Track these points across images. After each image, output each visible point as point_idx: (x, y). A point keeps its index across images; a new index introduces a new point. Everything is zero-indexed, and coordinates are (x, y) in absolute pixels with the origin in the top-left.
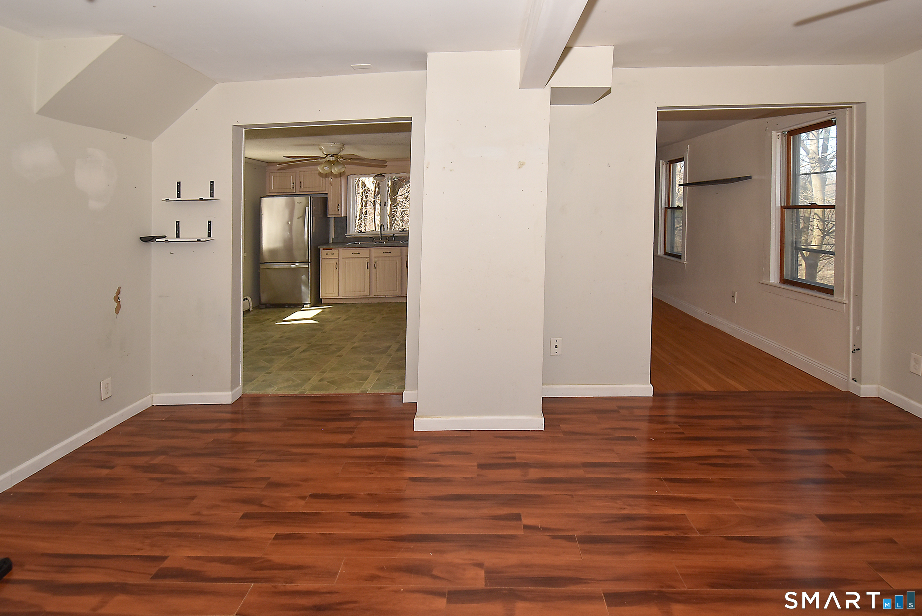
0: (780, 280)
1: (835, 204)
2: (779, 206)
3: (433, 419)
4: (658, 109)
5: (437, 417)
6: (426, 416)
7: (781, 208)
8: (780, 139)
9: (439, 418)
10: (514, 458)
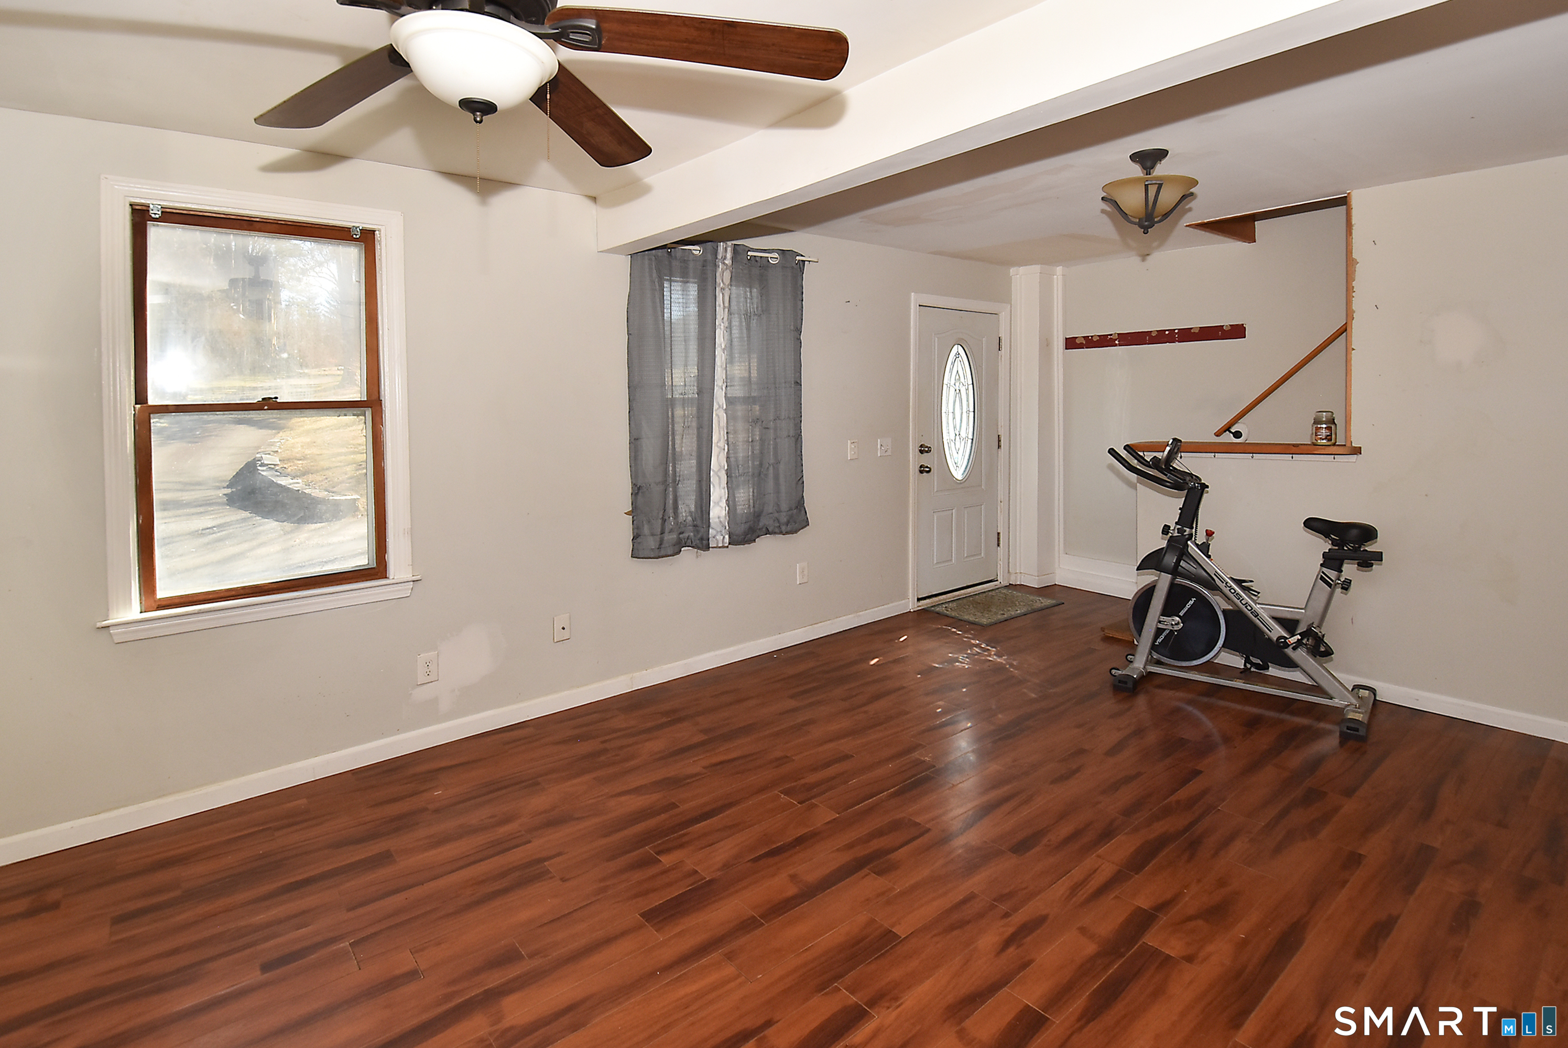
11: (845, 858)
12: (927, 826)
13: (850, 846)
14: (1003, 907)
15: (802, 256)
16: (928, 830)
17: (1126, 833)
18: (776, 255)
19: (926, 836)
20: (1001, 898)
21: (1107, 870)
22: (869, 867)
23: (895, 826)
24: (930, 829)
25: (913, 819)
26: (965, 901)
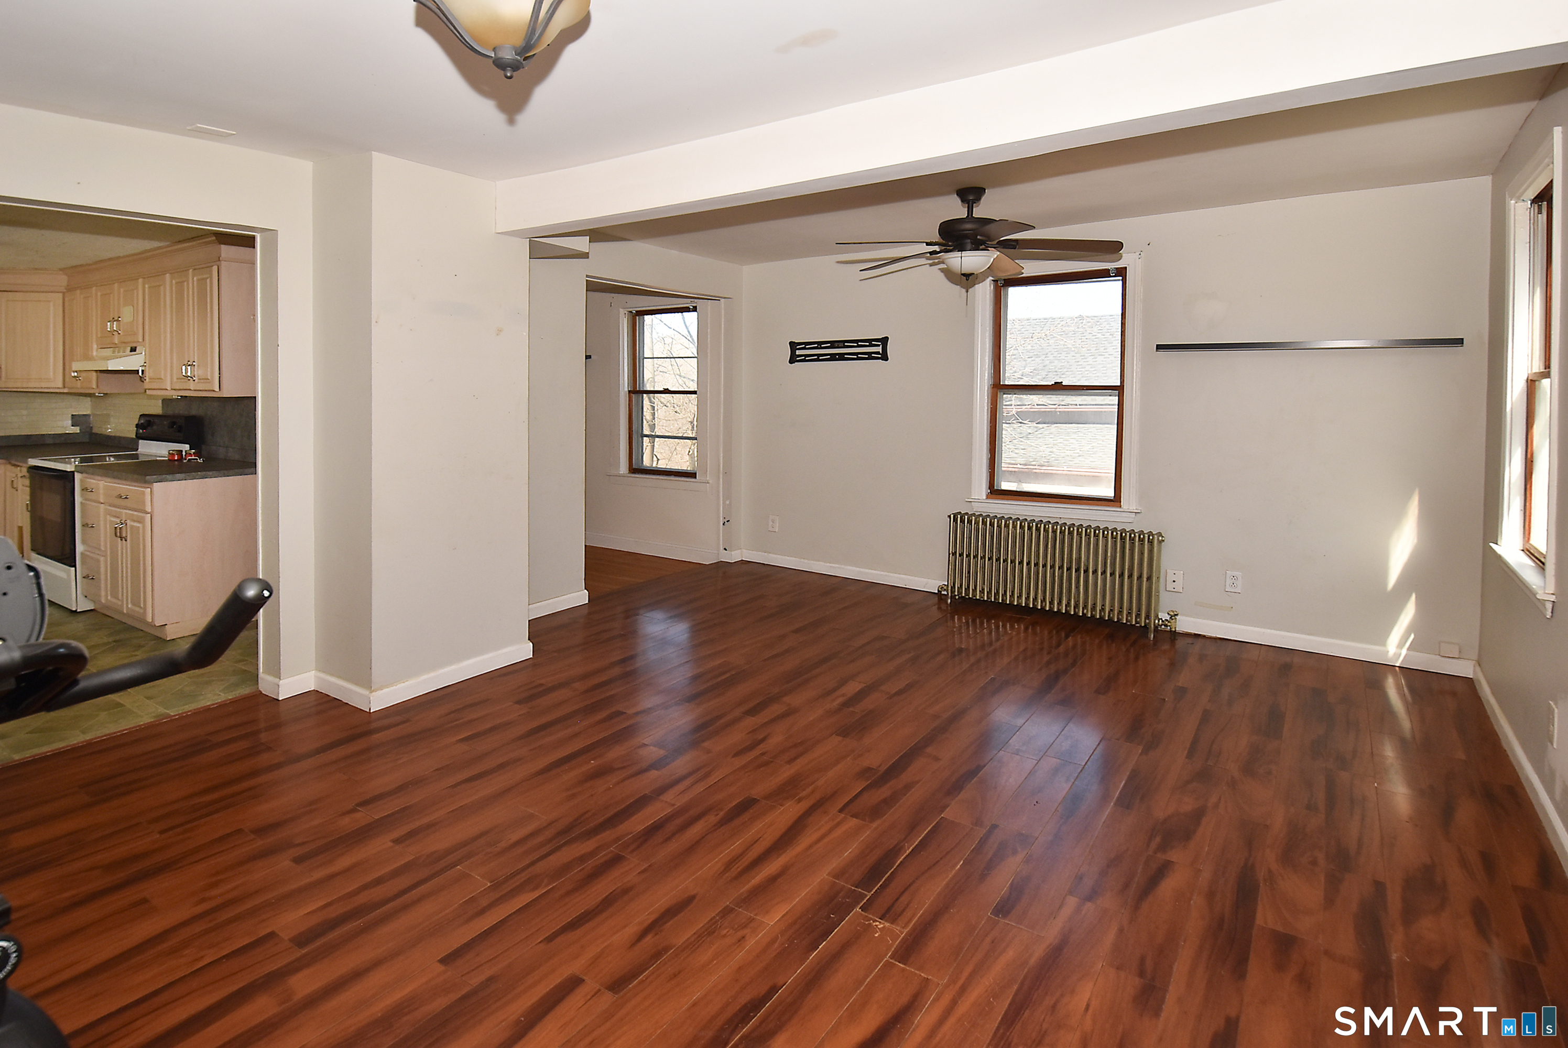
0: (629, 470)
1: (696, 390)
2: (626, 391)
3: (398, 686)
4: (587, 277)
5: (404, 682)
6: (387, 686)
7: (629, 393)
8: (627, 317)
9: (406, 683)
10: (541, 685)
11: (906, 777)
12: (843, 815)
13: (908, 787)
14: (765, 758)
16: (841, 811)
17: (631, 833)
19: (840, 807)
20: (767, 764)
21: (669, 796)
22: (880, 773)
23: (875, 812)
24: (839, 812)
25: (861, 822)
26: (795, 759)
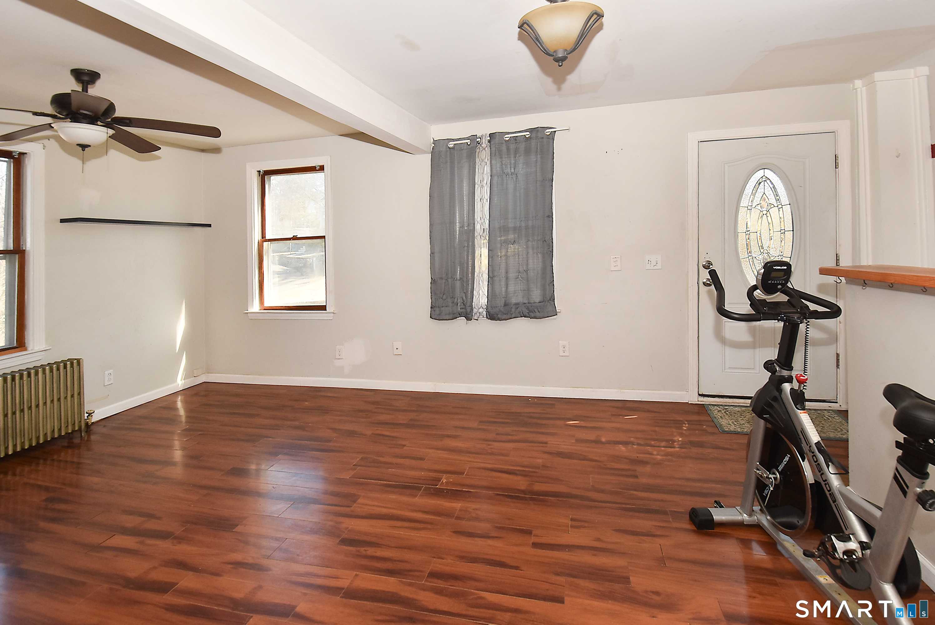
15: (553, 128)
18: (528, 133)
